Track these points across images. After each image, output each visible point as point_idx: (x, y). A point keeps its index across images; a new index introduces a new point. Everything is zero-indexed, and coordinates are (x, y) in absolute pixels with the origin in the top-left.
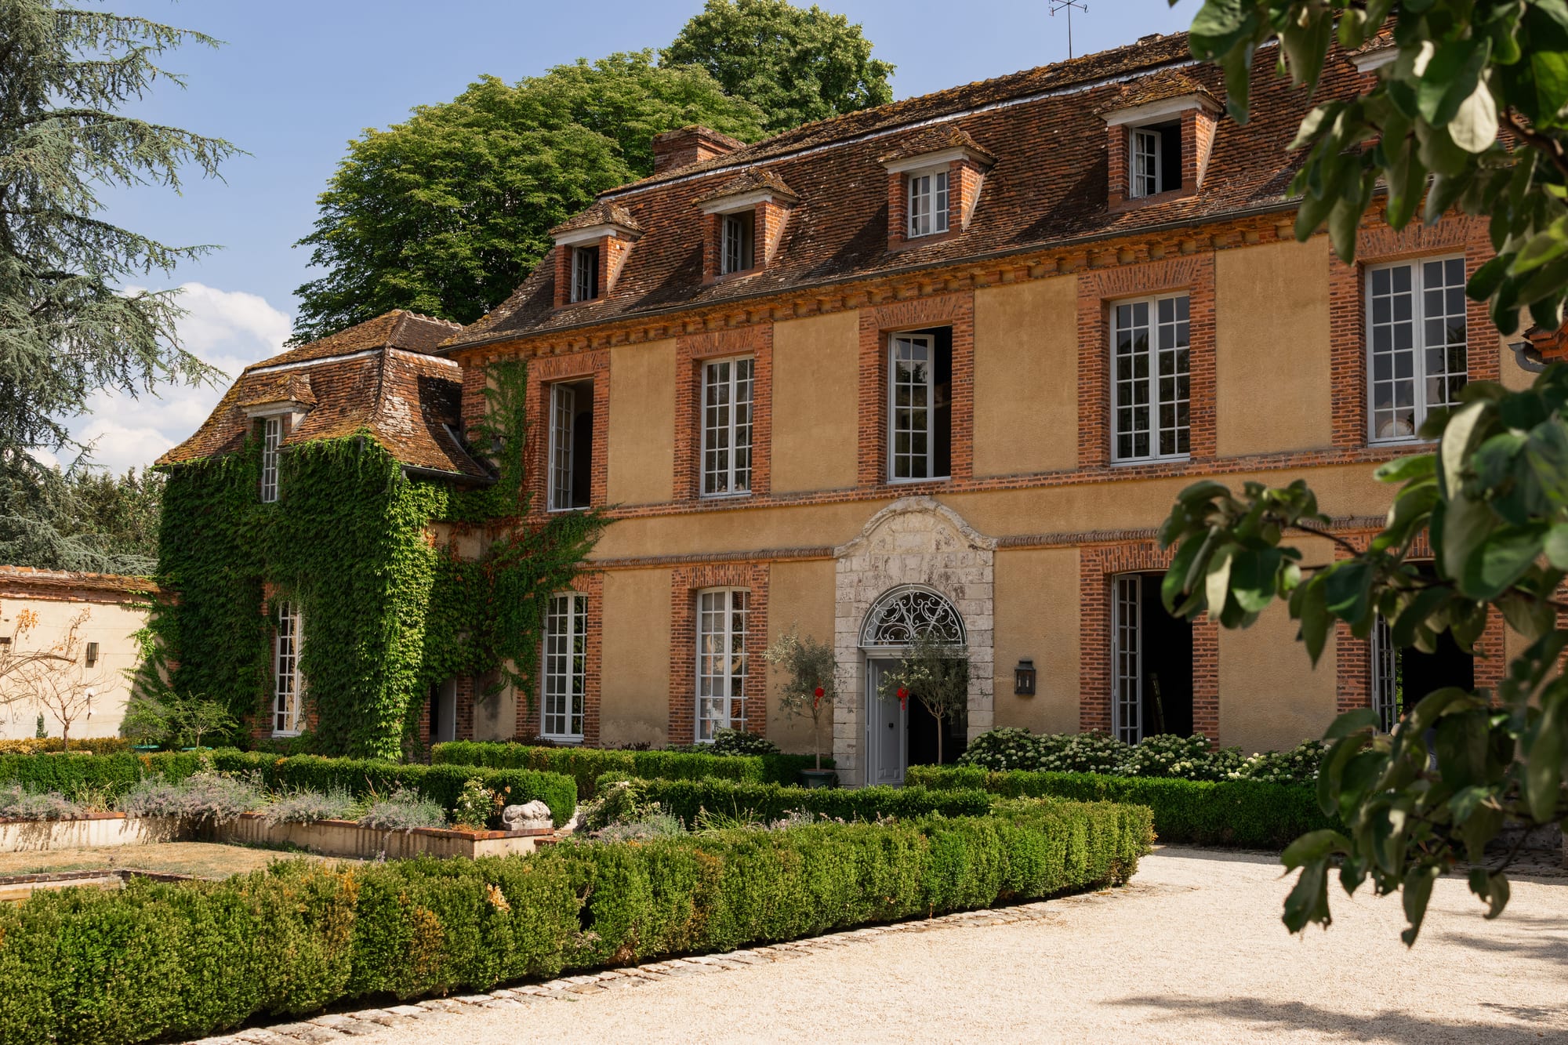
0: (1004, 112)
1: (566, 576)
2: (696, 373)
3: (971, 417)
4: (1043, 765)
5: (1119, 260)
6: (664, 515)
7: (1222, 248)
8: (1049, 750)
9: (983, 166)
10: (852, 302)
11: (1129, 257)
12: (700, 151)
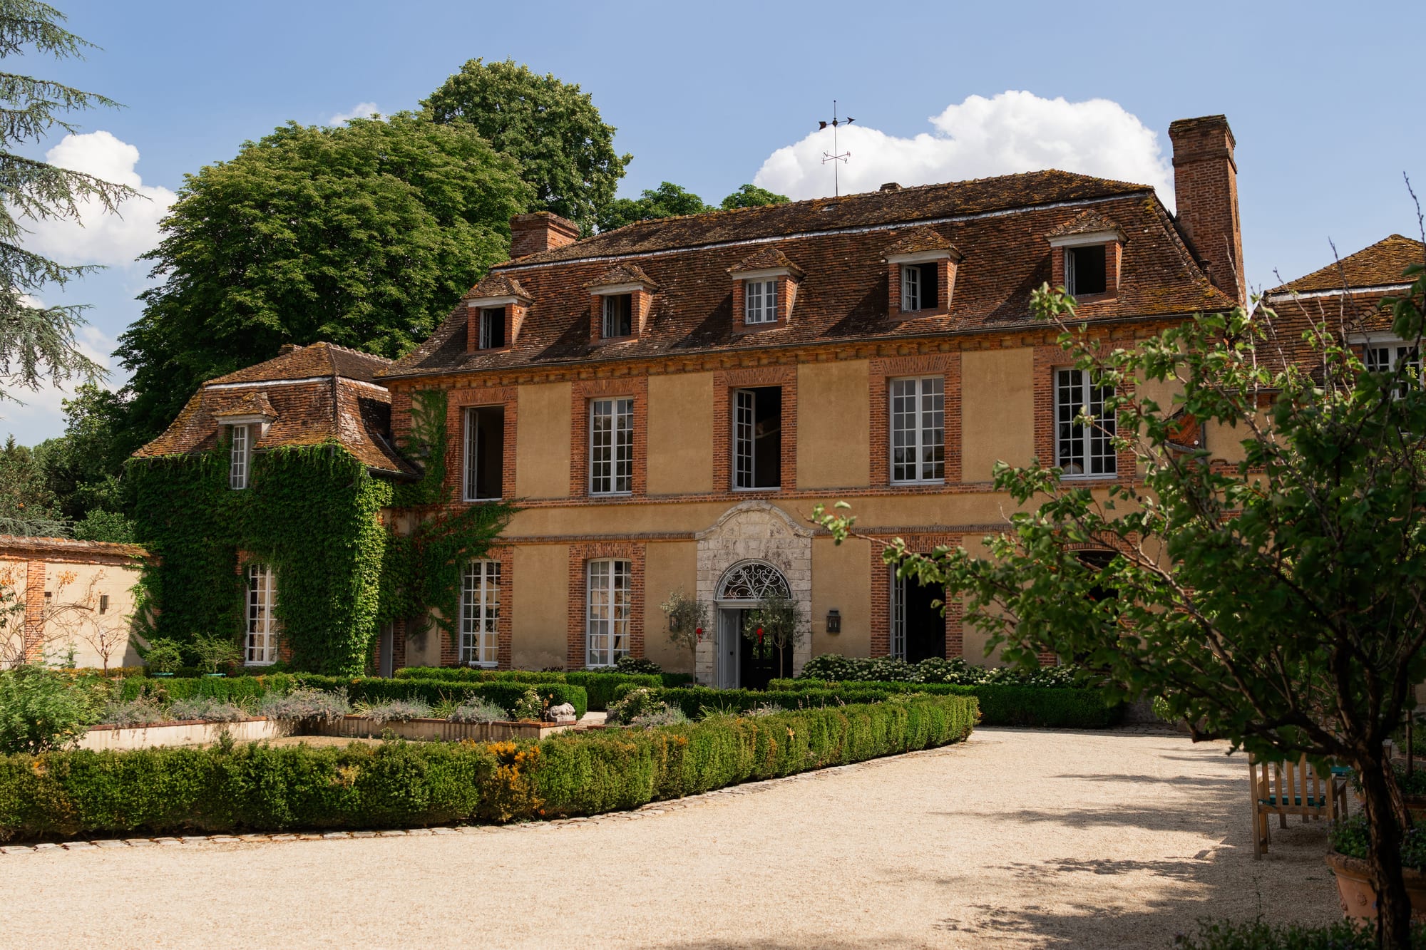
0: (808, 240)
1: (482, 548)
2: (587, 408)
3: (795, 449)
4: (858, 677)
5: (898, 352)
6: (563, 507)
7: (966, 350)
8: (861, 668)
9: (798, 278)
10: (708, 366)
11: (905, 351)
12: (549, 231)
